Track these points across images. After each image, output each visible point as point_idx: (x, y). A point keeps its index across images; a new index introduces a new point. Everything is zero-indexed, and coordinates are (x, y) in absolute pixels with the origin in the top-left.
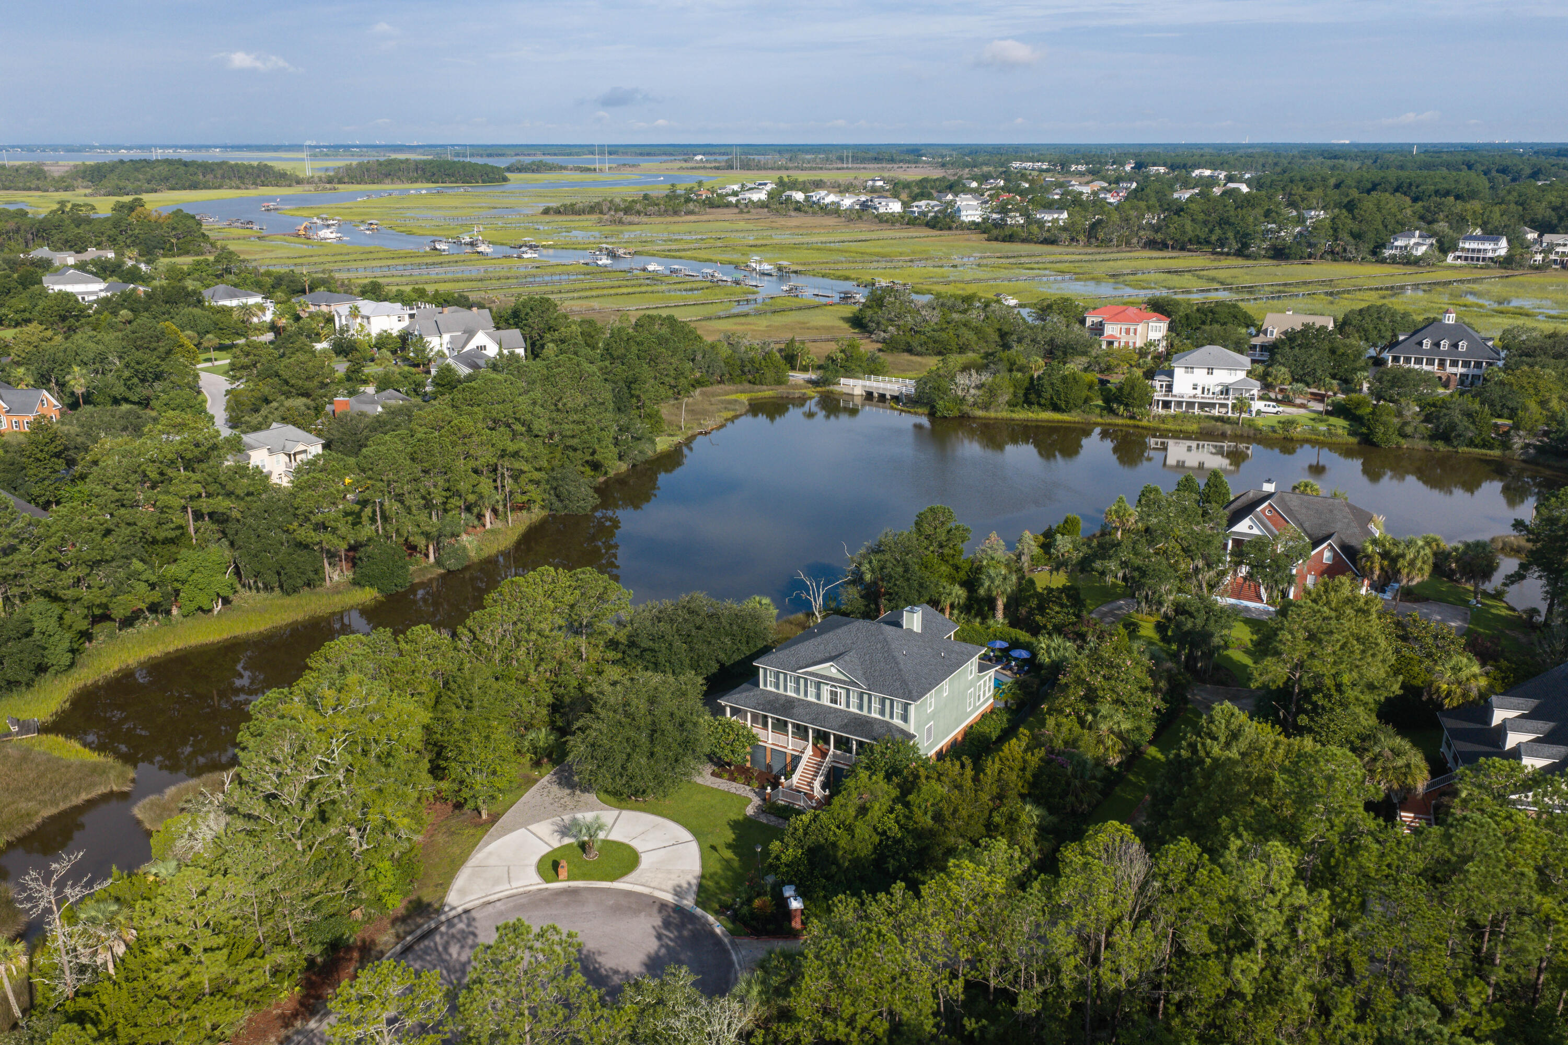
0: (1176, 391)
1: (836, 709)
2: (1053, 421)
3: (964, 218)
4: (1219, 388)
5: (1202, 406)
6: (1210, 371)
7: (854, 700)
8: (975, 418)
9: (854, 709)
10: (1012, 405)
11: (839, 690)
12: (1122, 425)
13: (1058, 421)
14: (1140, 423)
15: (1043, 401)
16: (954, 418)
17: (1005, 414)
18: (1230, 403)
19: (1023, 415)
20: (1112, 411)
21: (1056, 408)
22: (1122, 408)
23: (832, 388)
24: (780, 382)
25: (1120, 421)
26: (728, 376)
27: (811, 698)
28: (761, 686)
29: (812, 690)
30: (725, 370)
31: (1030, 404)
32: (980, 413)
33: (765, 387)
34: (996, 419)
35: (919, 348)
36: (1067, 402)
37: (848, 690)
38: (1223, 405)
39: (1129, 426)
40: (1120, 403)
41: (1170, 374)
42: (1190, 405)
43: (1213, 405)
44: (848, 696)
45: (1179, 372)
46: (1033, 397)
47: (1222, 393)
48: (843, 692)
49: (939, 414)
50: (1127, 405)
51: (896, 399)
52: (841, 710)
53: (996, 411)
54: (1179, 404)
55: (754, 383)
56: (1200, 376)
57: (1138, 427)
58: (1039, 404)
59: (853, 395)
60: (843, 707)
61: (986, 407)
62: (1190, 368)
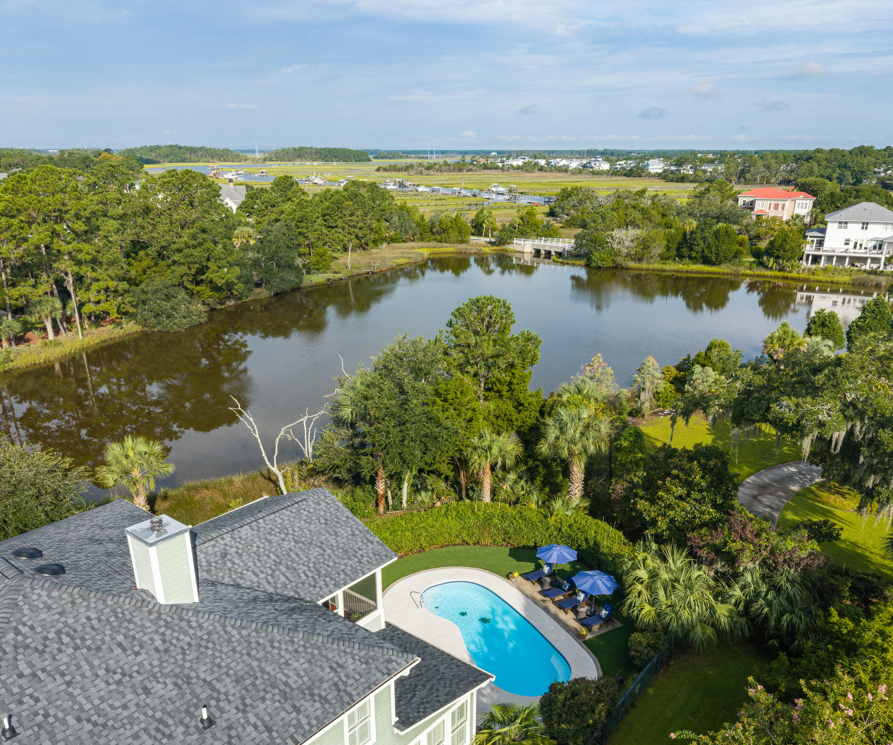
0: (827, 245)
2: (702, 273)
3: (651, 170)
4: (873, 243)
5: (854, 260)
6: (865, 225)
8: (627, 269)
10: (664, 258)
12: (771, 277)
13: (708, 273)
14: (789, 275)
15: (694, 254)
16: (607, 268)
17: (657, 266)
18: (883, 257)
19: (672, 266)
20: (761, 264)
21: (706, 261)
22: (772, 260)
23: (506, 247)
24: (462, 242)
25: (769, 273)
26: (418, 235)
30: (417, 229)
31: (682, 256)
32: (632, 264)
33: (448, 245)
34: (647, 270)
36: (718, 255)
38: (875, 260)
39: (777, 277)
40: (771, 256)
41: (822, 230)
42: (841, 259)
43: (864, 260)
45: (832, 228)
46: (685, 251)
47: (875, 248)
49: (594, 264)
50: (777, 257)
51: (560, 254)
53: (648, 263)
54: (829, 258)
55: (440, 242)
56: (854, 231)
57: (787, 278)
58: (690, 258)
59: (523, 253)
61: (639, 259)
62: (843, 224)
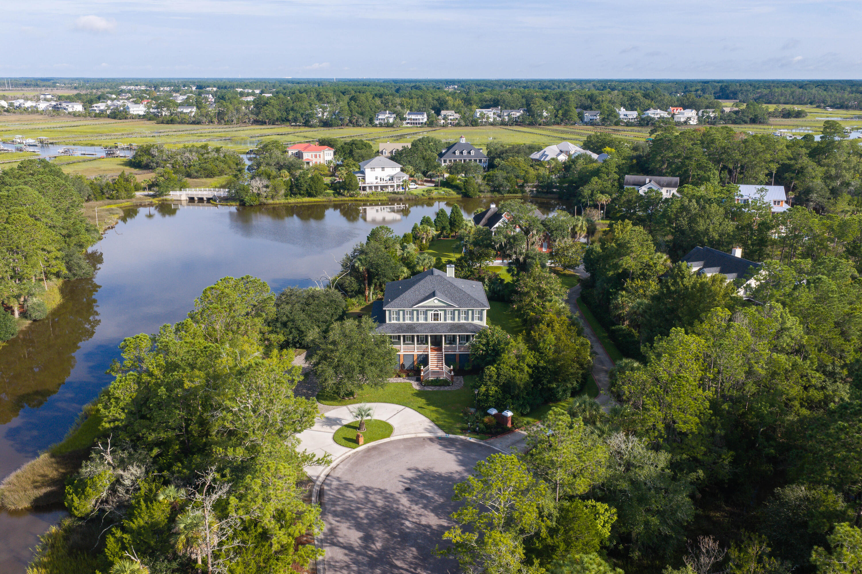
0: (368, 180)
1: (438, 324)
2: (312, 202)
3: (131, 112)
4: (389, 178)
5: (382, 187)
6: (383, 169)
7: (449, 316)
8: (268, 204)
9: (449, 321)
10: (286, 195)
11: (439, 312)
13: (314, 202)
14: (356, 198)
15: (302, 192)
16: (256, 205)
17: (283, 201)
18: (395, 184)
19: (292, 200)
20: (339, 194)
21: (310, 195)
22: (346, 192)
23: (165, 197)
24: (131, 197)
25: (347, 199)
26: (93, 196)
27: (422, 321)
28: (387, 321)
29: (422, 317)
30: (91, 191)
31: (295, 194)
32: (270, 201)
33: (121, 200)
34: (278, 204)
35: (196, 174)
36: (316, 192)
37: (445, 311)
38: (392, 186)
39: (352, 200)
40: (345, 189)
41: (363, 173)
42: (376, 187)
43: (386, 187)
44: (445, 314)
45: (368, 171)
46: (295, 191)
47: (390, 180)
48: (442, 313)
49: (248, 204)
50: (348, 190)
52: (442, 324)
53: (278, 199)
54: (370, 187)
55: (112, 199)
56: (378, 172)
57: (357, 200)
58: (300, 194)
60: (442, 321)
61: (273, 197)
62: (373, 168)
